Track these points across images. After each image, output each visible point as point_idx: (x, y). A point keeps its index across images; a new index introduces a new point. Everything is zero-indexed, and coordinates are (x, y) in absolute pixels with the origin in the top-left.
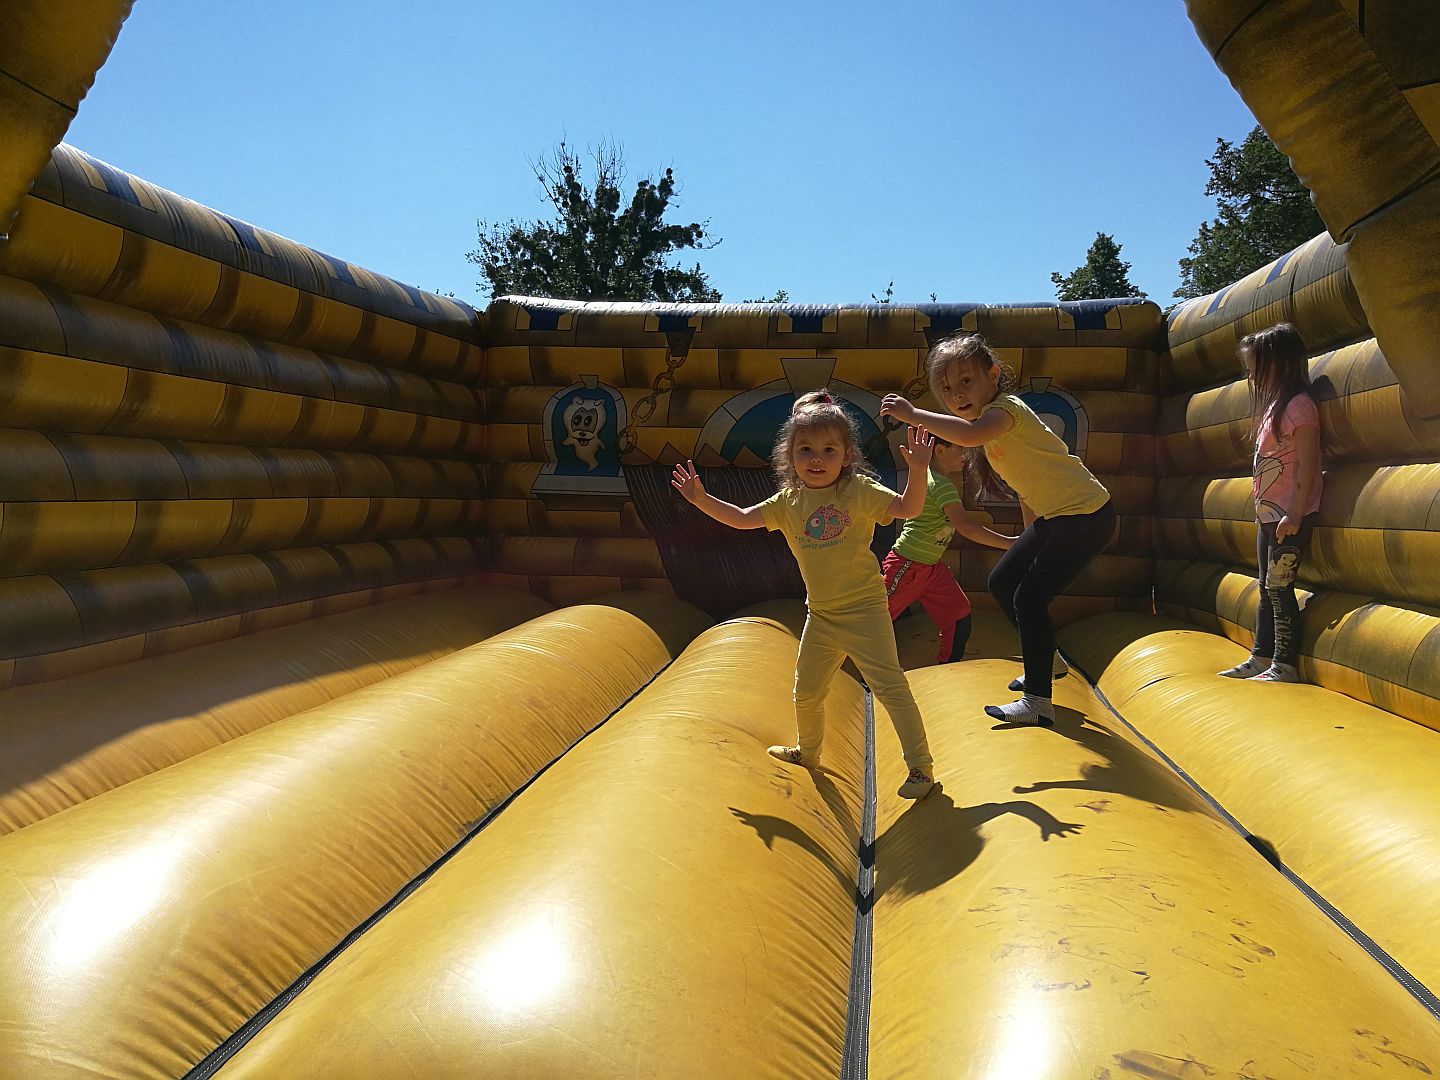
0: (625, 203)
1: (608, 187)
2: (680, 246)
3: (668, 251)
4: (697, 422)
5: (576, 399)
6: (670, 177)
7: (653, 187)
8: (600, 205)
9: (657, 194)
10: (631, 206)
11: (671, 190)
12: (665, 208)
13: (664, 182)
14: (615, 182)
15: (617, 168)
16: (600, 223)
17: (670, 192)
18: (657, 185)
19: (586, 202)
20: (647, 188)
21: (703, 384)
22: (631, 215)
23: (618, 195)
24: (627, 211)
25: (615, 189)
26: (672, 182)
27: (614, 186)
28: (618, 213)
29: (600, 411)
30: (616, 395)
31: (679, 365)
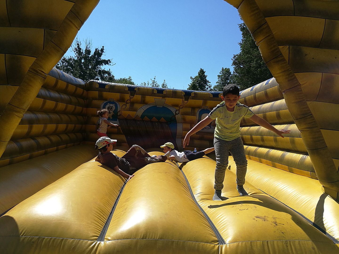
0: (92, 53)
1: (88, 49)
2: (105, 64)
3: (102, 65)
4: (136, 110)
5: (108, 104)
6: (103, 48)
7: (99, 50)
8: (86, 54)
9: (100, 52)
10: (93, 54)
11: (103, 51)
12: (102, 55)
13: (102, 49)
14: (90, 48)
15: (90, 45)
16: (86, 58)
17: (103, 52)
18: (100, 49)
19: (82, 53)
20: (98, 50)
21: (137, 102)
22: (94, 56)
23: (90, 51)
24: (92, 55)
25: (90, 50)
26: (104, 49)
27: (89, 49)
28: (90, 56)
29: (114, 106)
30: (118, 104)
31: (132, 98)
